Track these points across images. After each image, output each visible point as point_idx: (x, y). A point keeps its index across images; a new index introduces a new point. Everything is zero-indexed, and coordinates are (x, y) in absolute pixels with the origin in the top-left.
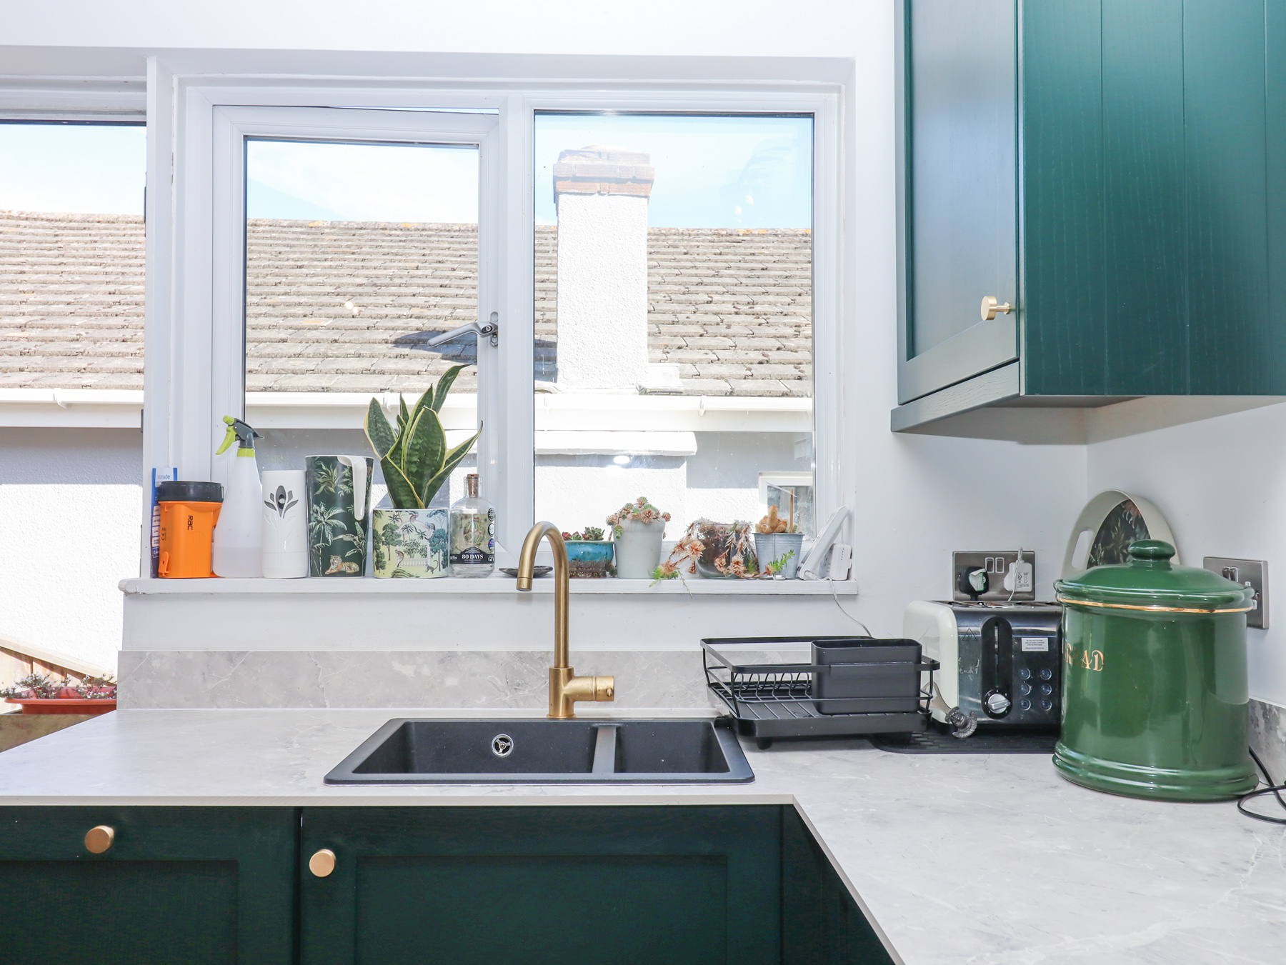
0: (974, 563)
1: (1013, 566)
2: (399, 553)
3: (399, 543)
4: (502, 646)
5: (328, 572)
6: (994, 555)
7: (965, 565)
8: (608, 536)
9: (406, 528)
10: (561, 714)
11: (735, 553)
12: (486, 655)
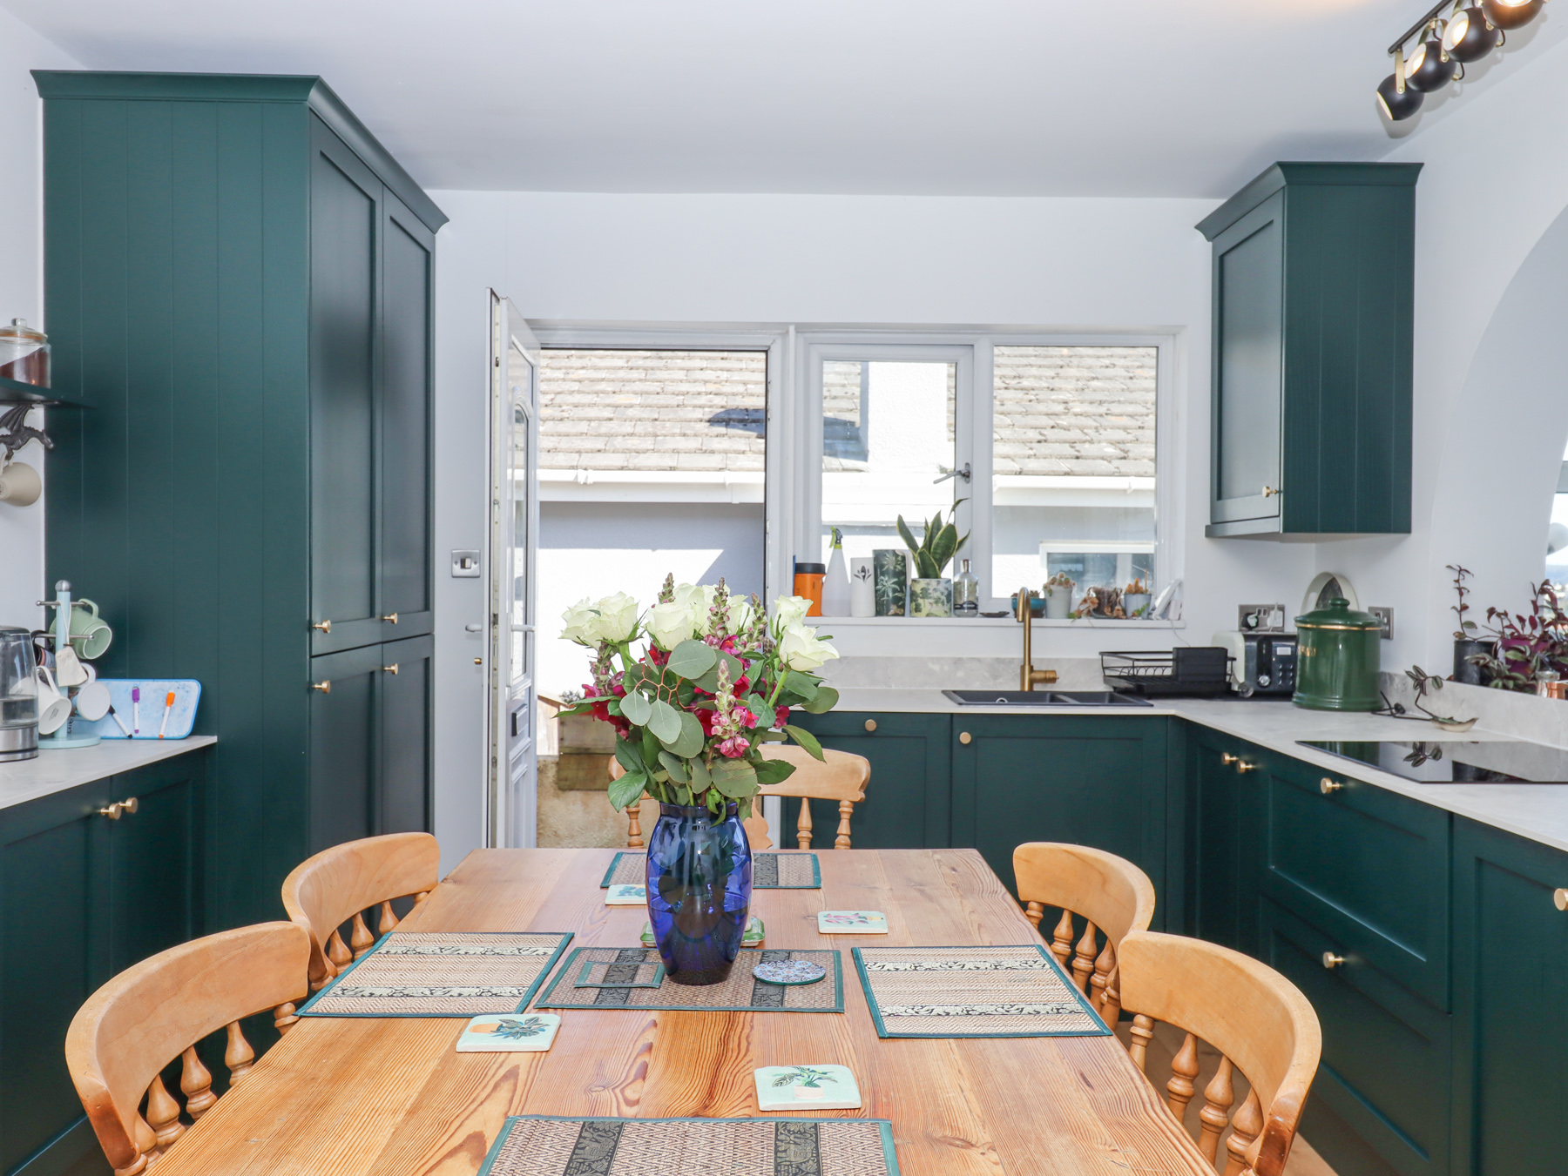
0: (1250, 611)
1: (1272, 613)
2: (931, 604)
3: (931, 598)
4: (989, 654)
5: (890, 613)
6: (1262, 606)
7: (1245, 612)
8: (1042, 596)
9: (935, 589)
10: (1026, 689)
11: (1116, 605)
12: (979, 660)
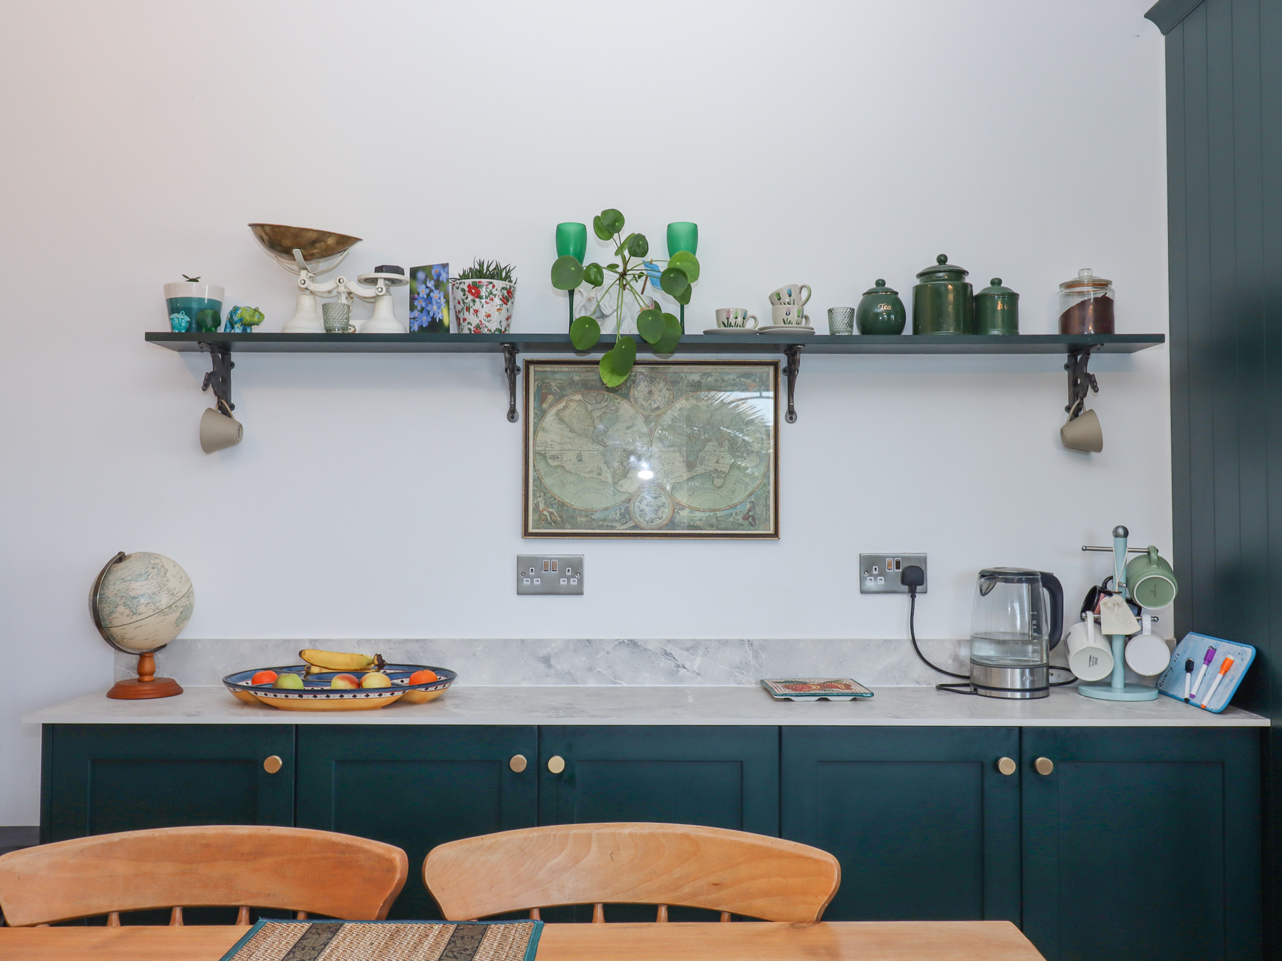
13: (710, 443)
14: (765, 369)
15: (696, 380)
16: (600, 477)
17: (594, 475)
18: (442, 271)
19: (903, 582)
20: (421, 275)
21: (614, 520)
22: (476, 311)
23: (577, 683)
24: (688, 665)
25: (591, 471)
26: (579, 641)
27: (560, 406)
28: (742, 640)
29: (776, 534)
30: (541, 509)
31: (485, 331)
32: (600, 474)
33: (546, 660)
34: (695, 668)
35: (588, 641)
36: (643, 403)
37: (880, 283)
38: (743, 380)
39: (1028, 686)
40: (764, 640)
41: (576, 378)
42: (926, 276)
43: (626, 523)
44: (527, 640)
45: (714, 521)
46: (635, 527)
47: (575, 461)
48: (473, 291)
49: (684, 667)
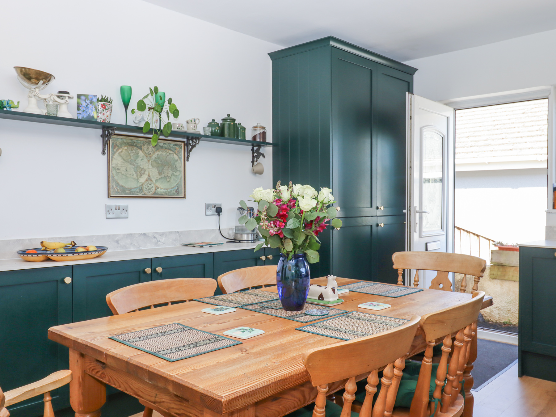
13: (166, 167)
14: (181, 143)
15: (162, 145)
16: (133, 177)
17: (131, 176)
18: (93, 98)
19: (216, 212)
20: (83, 98)
21: (138, 192)
22: (104, 114)
23: (127, 249)
24: (161, 240)
25: (130, 175)
26: (128, 234)
27: (120, 151)
28: (176, 231)
29: (184, 197)
30: (114, 187)
31: (106, 122)
32: (133, 176)
33: (117, 242)
34: (163, 241)
35: (131, 234)
36: (146, 152)
37: (213, 120)
38: (175, 146)
39: (252, 239)
40: (182, 231)
41: (125, 141)
42: (224, 120)
43: (141, 193)
44: (111, 235)
45: (167, 193)
46: (144, 194)
47: (125, 171)
48: (103, 107)
49: (160, 241)
